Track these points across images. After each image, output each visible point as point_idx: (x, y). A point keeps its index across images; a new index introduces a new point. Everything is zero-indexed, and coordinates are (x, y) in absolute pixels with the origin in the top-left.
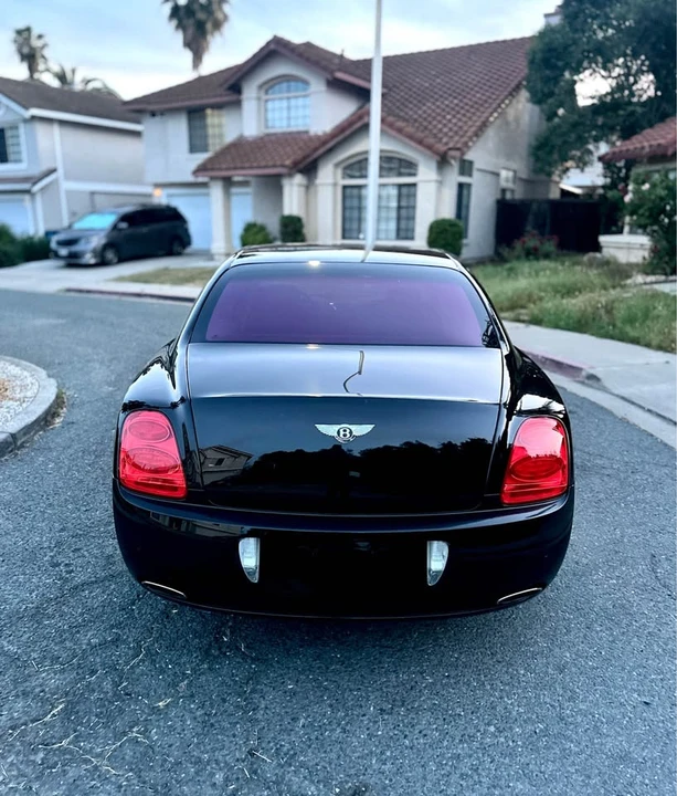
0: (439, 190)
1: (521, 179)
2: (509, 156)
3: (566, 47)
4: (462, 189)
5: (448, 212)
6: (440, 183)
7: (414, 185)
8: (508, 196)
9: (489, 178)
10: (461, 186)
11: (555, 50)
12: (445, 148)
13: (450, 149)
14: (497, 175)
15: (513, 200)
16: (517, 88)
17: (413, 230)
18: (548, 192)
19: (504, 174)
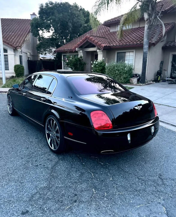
0: (15, 57)
1: (31, 55)
2: (28, 49)
3: (41, 24)
4: (21, 57)
5: (18, 63)
6: (15, 55)
7: (7, 55)
8: (30, 59)
9: (25, 54)
10: (20, 56)
11: (39, 24)
12: (16, 46)
13: (17, 46)
14: (27, 54)
15: (30, 60)
16: (29, 32)
17: (8, 67)
18: (38, 58)
19: (28, 54)
